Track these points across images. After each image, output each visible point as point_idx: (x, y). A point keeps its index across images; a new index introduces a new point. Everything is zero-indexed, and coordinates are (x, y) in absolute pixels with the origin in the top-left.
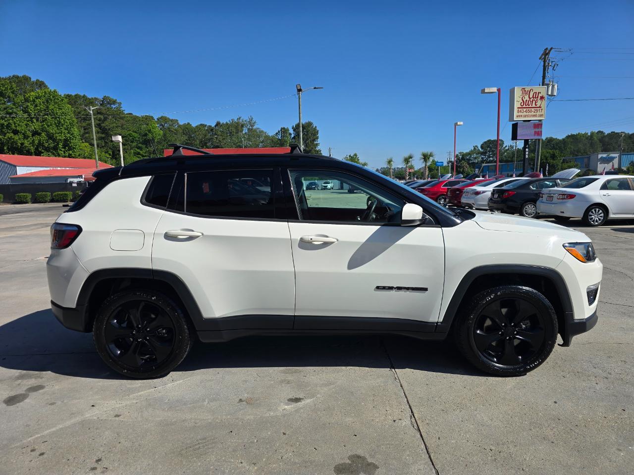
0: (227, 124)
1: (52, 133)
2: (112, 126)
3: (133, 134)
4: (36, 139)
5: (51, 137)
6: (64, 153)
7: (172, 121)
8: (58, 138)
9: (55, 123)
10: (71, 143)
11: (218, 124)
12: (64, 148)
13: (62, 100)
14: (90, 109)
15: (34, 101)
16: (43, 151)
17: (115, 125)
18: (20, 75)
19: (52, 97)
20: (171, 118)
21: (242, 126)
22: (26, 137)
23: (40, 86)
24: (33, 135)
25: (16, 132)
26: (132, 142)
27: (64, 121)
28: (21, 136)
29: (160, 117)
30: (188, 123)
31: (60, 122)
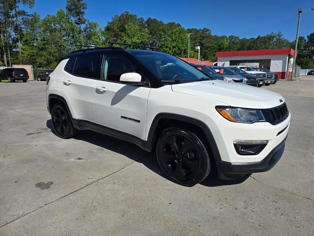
0: (264, 37)
1: (180, 47)
2: (205, 42)
3: (214, 45)
4: (174, 50)
5: (179, 49)
6: (184, 56)
7: (236, 37)
8: (182, 49)
9: (182, 42)
10: (186, 51)
11: (259, 37)
12: (184, 53)
13: (186, 31)
14: (188, 35)
15: (175, 33)
16: (176, 55)
17: (207, 41)
18: (172, 22)
19: (182, 31)
20: (235, 36)
21: (273, 37)
22: (170, 49)
23: (178, 26)
24: (173, 48)
25: (167, 47)
26: (213, 49)
27: (185, 41)
28: (168, 49)
29: (230, 36)
30: (245, 38)
31: (183, 42)
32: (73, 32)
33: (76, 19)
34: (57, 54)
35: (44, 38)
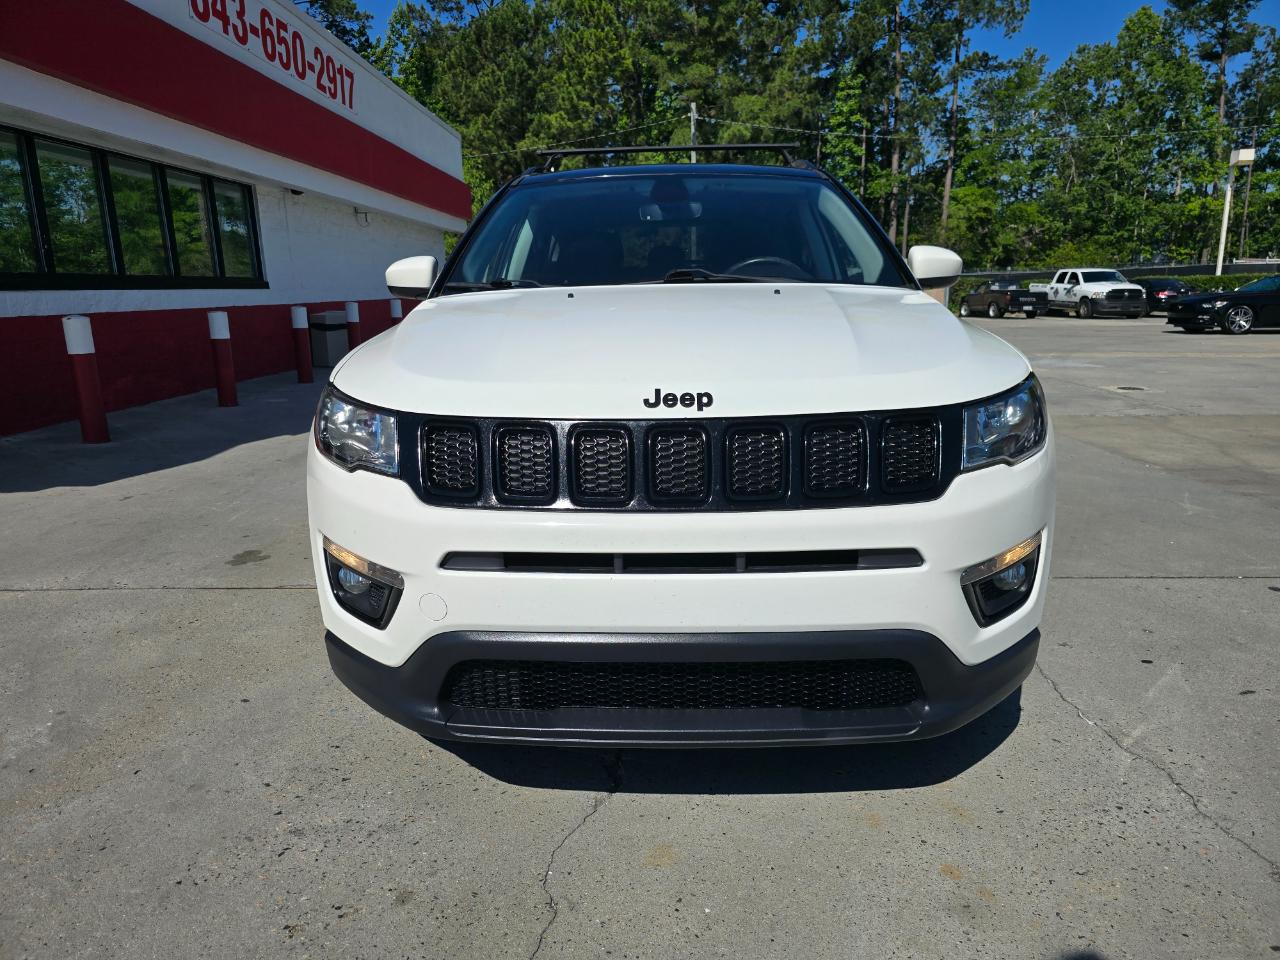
32: (1180, 100)
33: (1204, 39)
34: (1083, 208)
35: (1043, 147)
